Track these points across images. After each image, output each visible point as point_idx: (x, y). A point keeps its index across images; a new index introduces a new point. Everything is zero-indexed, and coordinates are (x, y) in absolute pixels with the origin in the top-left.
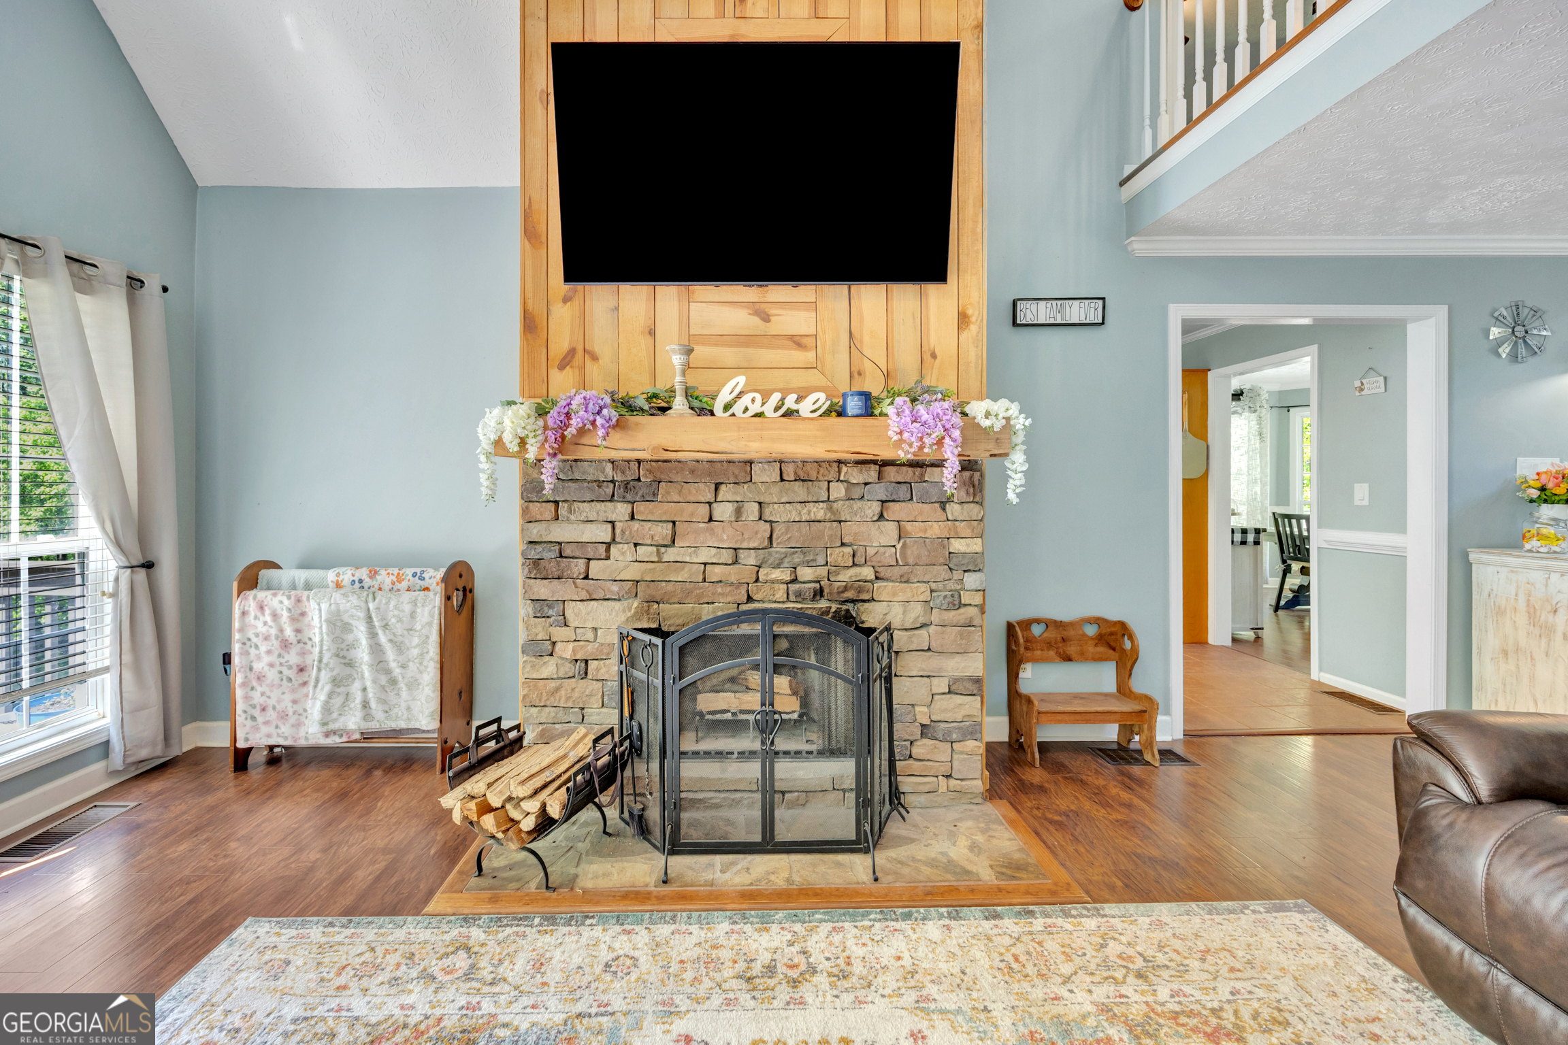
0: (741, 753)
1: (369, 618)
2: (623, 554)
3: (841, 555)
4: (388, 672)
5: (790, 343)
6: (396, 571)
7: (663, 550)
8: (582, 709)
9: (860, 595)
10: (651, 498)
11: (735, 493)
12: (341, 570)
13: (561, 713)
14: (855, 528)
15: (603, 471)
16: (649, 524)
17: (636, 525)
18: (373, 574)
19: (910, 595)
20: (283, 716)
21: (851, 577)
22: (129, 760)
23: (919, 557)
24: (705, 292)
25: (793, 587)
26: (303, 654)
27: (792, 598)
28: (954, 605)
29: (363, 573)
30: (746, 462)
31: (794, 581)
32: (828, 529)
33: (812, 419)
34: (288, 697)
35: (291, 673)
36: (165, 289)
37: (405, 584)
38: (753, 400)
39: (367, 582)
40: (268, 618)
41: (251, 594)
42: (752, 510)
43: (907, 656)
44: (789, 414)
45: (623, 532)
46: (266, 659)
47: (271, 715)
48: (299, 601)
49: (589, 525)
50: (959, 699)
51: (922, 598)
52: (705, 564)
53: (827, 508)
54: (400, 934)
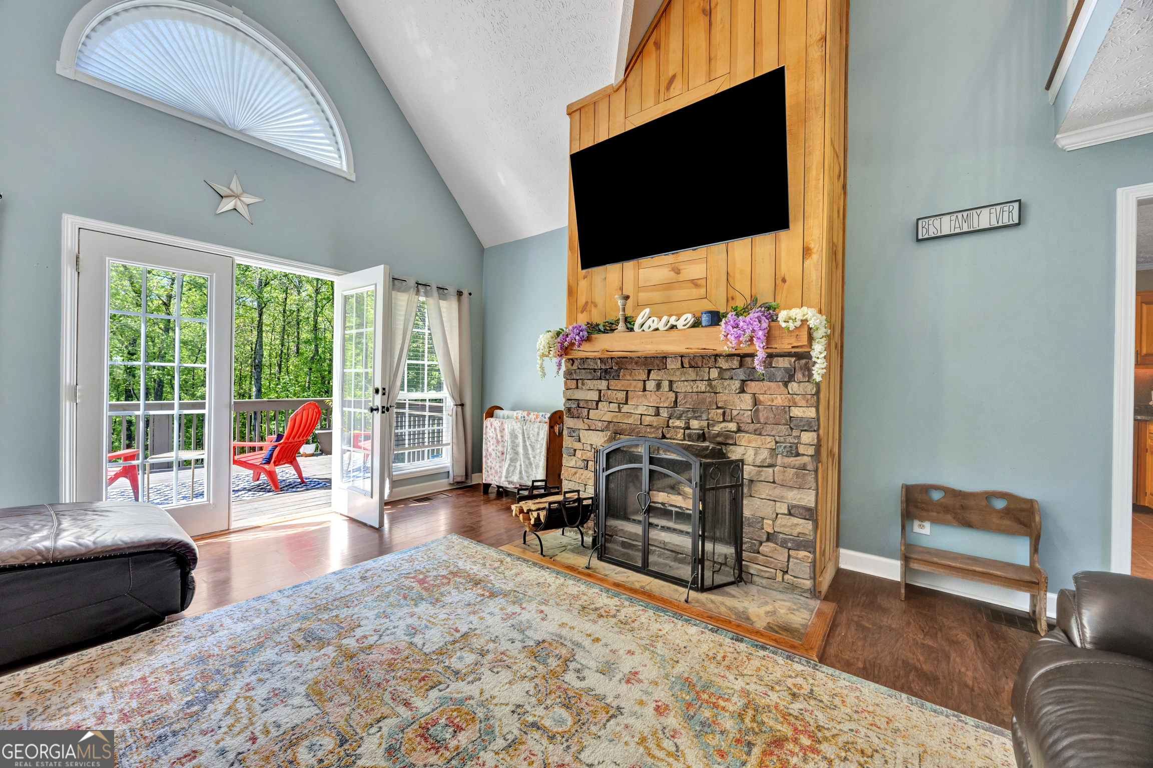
0: (663, 527)
1: (523, 433)
2: (604, 407)
3: (716, 414)
4: (529, 459)
5: (691, 285)
6: (536, 413)
7: (621, 406)
8: (586, 485)
9: (726, 440)
10: (617, 377)
11: (657, 375)
12: (518, 411)
13: (577, 485)
14: (725, 398)
15: (597, 364)
16: (615, 392)
17: (610, 392)
18: (529, 414)
19: (760, 443)
20: (496, 472)
21: (721, 428)
22: (455, 481)
23: (767, 418)
24: (646, 261)
25: (687, 431)
26: (503, 447)
27: (687, 438)
28: (792, 453)
29: (525, 413)
30: (663, 357)
31: (689, 428)
32: (708, 397)
33: (684, 329)
34: (498, 465)
35: (499, 454)
36: (470, 294)
37: (539, 420)
38: (653, 321)
39: (527, 418)
40: (493, 430)
41: (489, 419)
42: (665, 384)
43: (758, 484)
44: (673, 327)
45: (604, 396)
46: (492, 447)
47: (493, 471)
48: (502, 423)
49: (590, 392)
50: (795, 520)
51: (768, 446)
52: (642, 415)
53: (708, 385)
54: (487, 551)
